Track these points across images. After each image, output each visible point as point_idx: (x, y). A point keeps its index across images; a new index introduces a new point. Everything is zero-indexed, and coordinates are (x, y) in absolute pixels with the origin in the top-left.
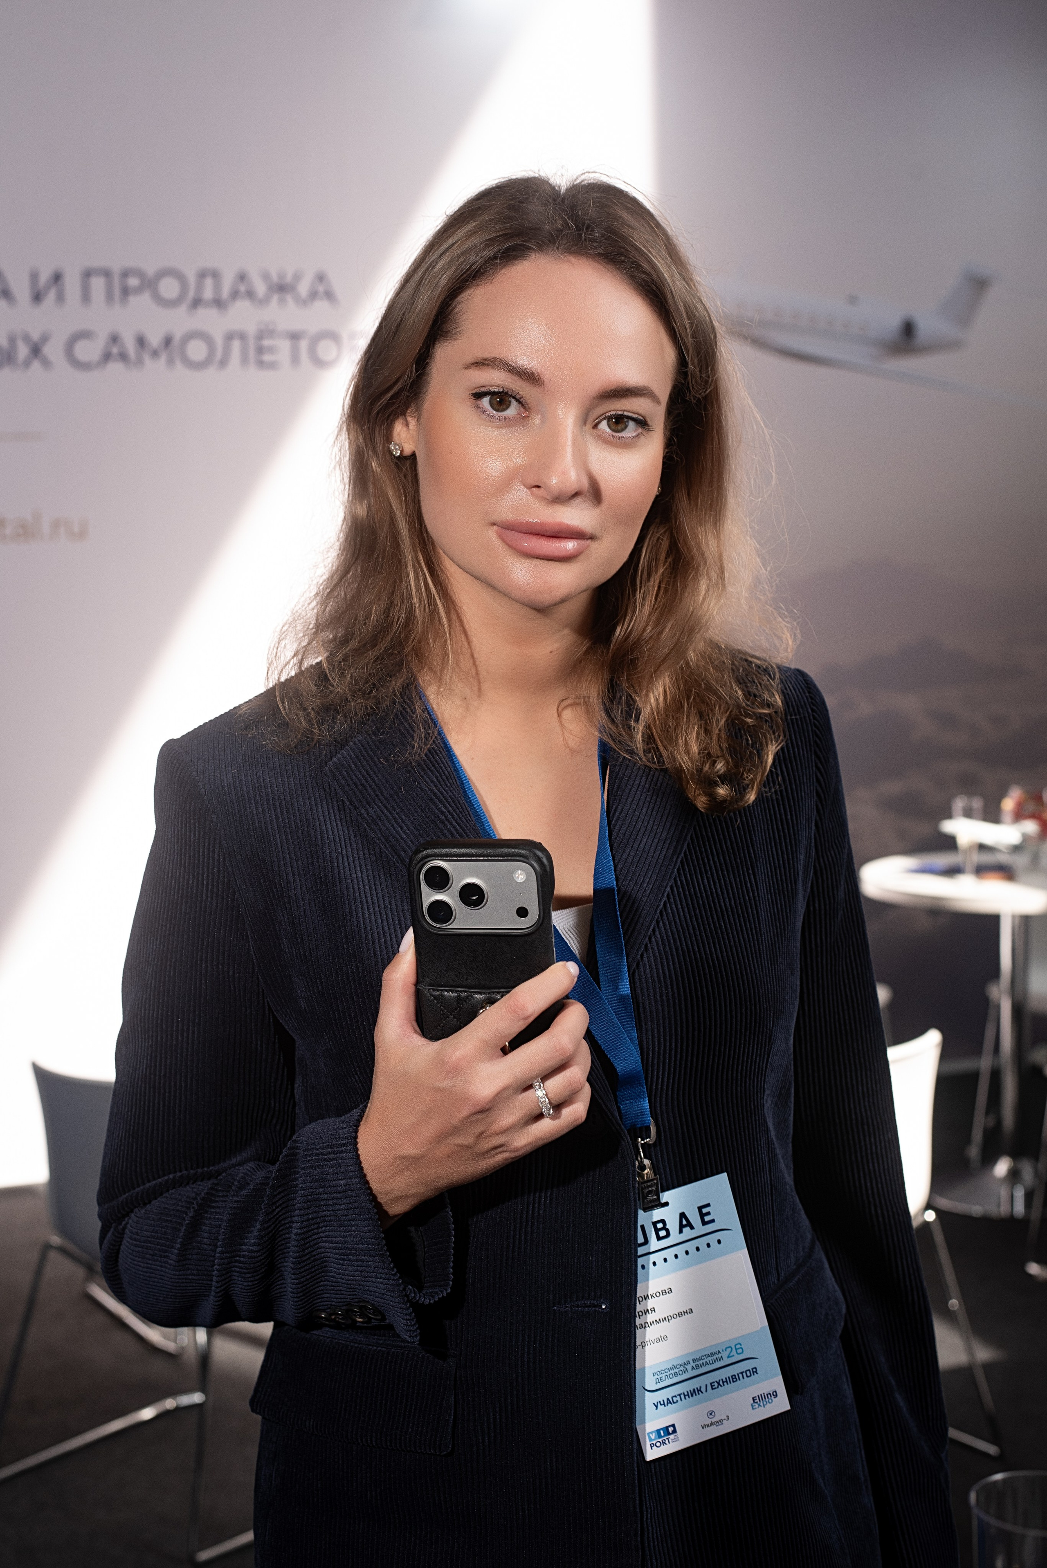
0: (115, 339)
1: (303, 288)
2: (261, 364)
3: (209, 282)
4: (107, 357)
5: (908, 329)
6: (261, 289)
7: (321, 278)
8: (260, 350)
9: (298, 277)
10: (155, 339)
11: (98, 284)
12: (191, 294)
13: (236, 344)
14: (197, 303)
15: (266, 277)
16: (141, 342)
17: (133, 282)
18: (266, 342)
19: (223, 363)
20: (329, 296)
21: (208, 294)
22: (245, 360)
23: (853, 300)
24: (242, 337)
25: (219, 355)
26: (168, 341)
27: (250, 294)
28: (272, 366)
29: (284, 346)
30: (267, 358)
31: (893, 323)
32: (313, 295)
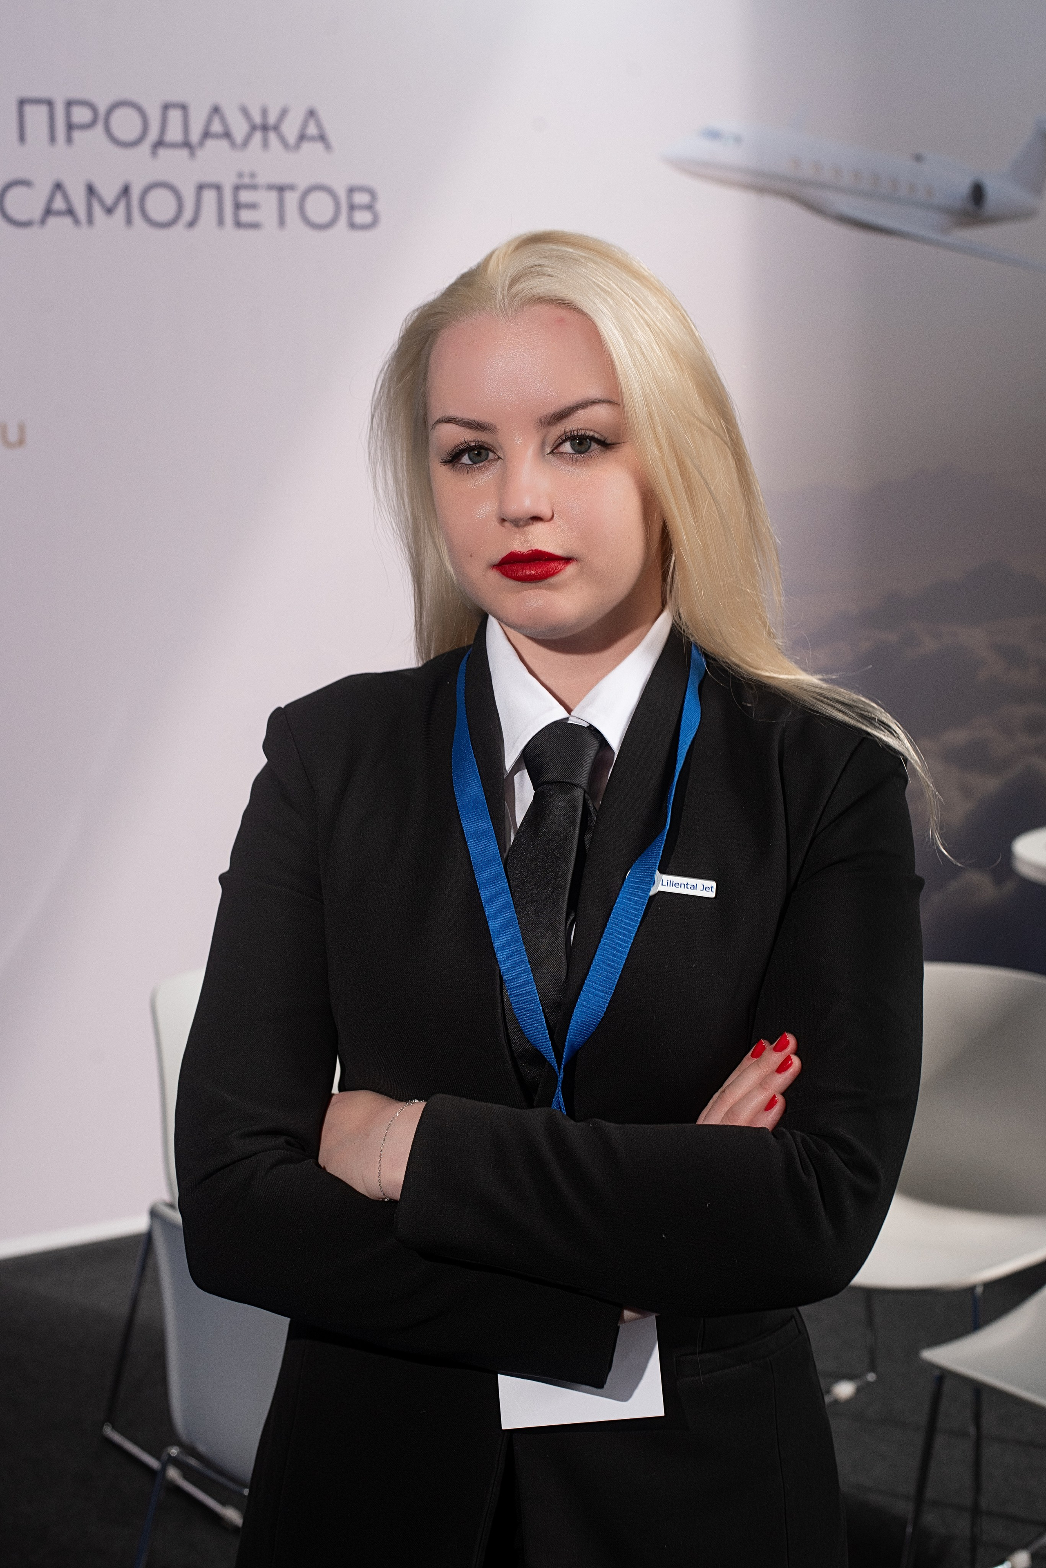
0: (58, 186)
1: (291, 129)
2: (238, 224)
3: (175, 116)
4: (48, 212)
5: (978, 193)
6: (239, 128)
7: (312, 113)
8: (238, 206)
9: (284, 113)
10: (109, 192)
11: (36, 116)
12: (153, 135)
13: (209, 197)
14: (159, 144)
15: (245, 111)
16: (91, 190)
17: (81, 115)
18: (245, 196)
19: (192, 224)
20: (322, 138)
21: (174, 133)
22: (221, 221)
23: (918, 158)
24: (218, 188)
25: (188, 215)
26: (126, 191)
27: (227, 135)
28: (255, 226)
29: (269, 199)
30: (246, 216)
31: (964, 186)
32: (302, 137)
